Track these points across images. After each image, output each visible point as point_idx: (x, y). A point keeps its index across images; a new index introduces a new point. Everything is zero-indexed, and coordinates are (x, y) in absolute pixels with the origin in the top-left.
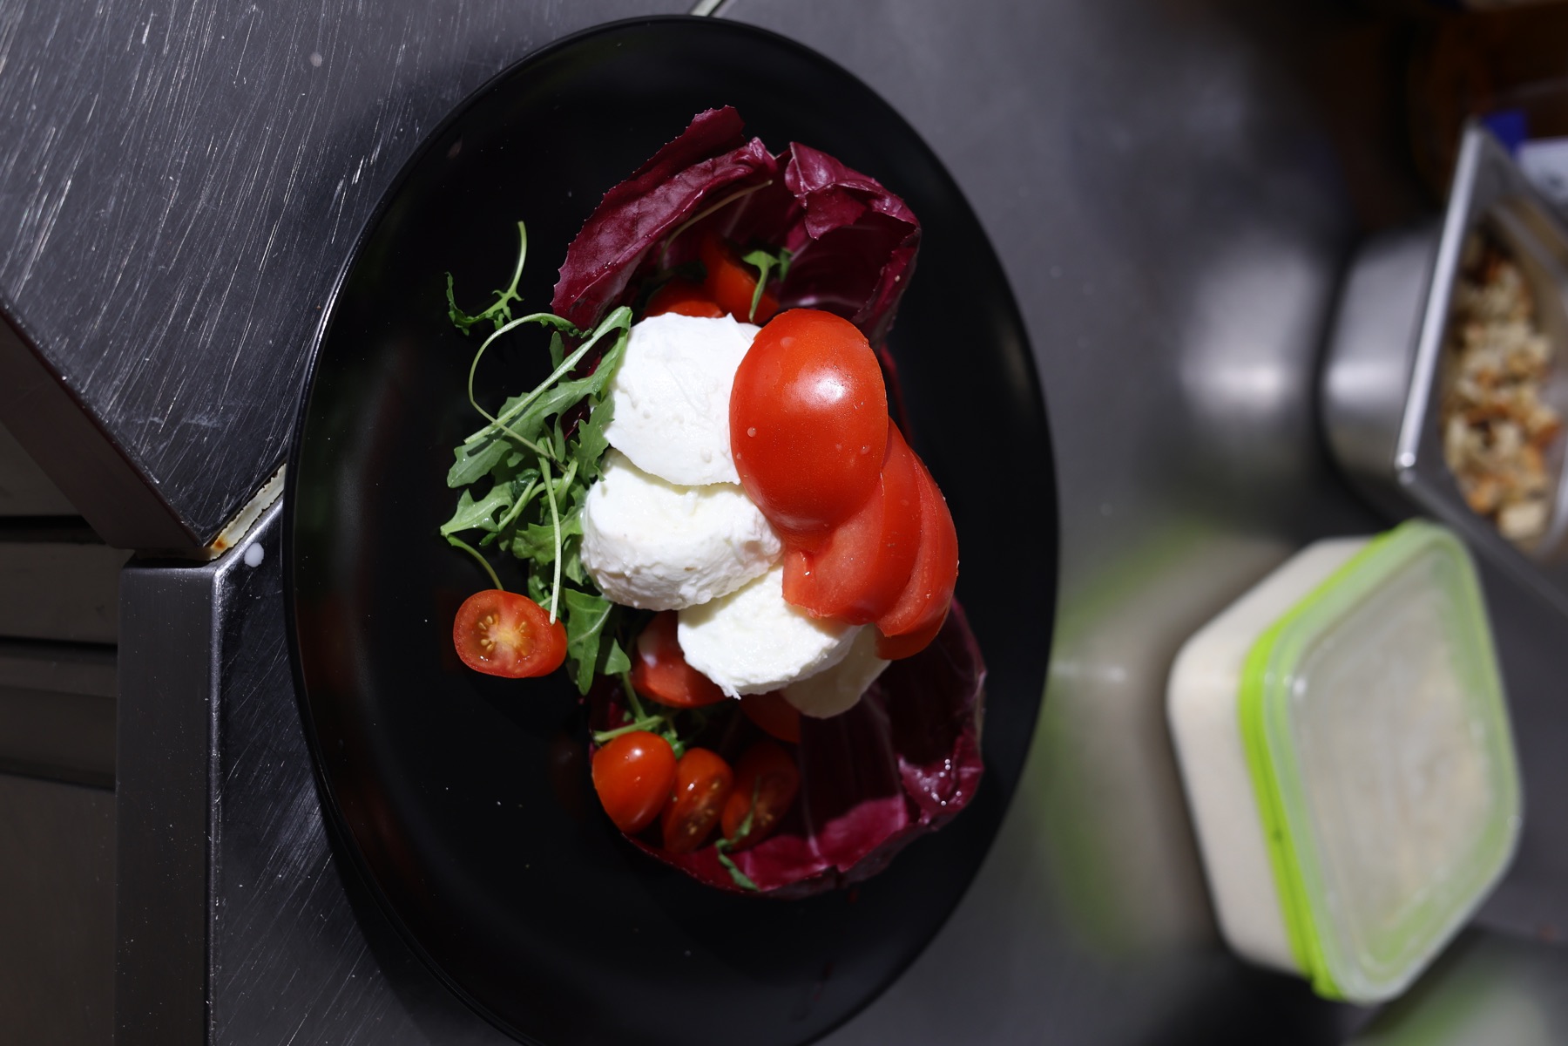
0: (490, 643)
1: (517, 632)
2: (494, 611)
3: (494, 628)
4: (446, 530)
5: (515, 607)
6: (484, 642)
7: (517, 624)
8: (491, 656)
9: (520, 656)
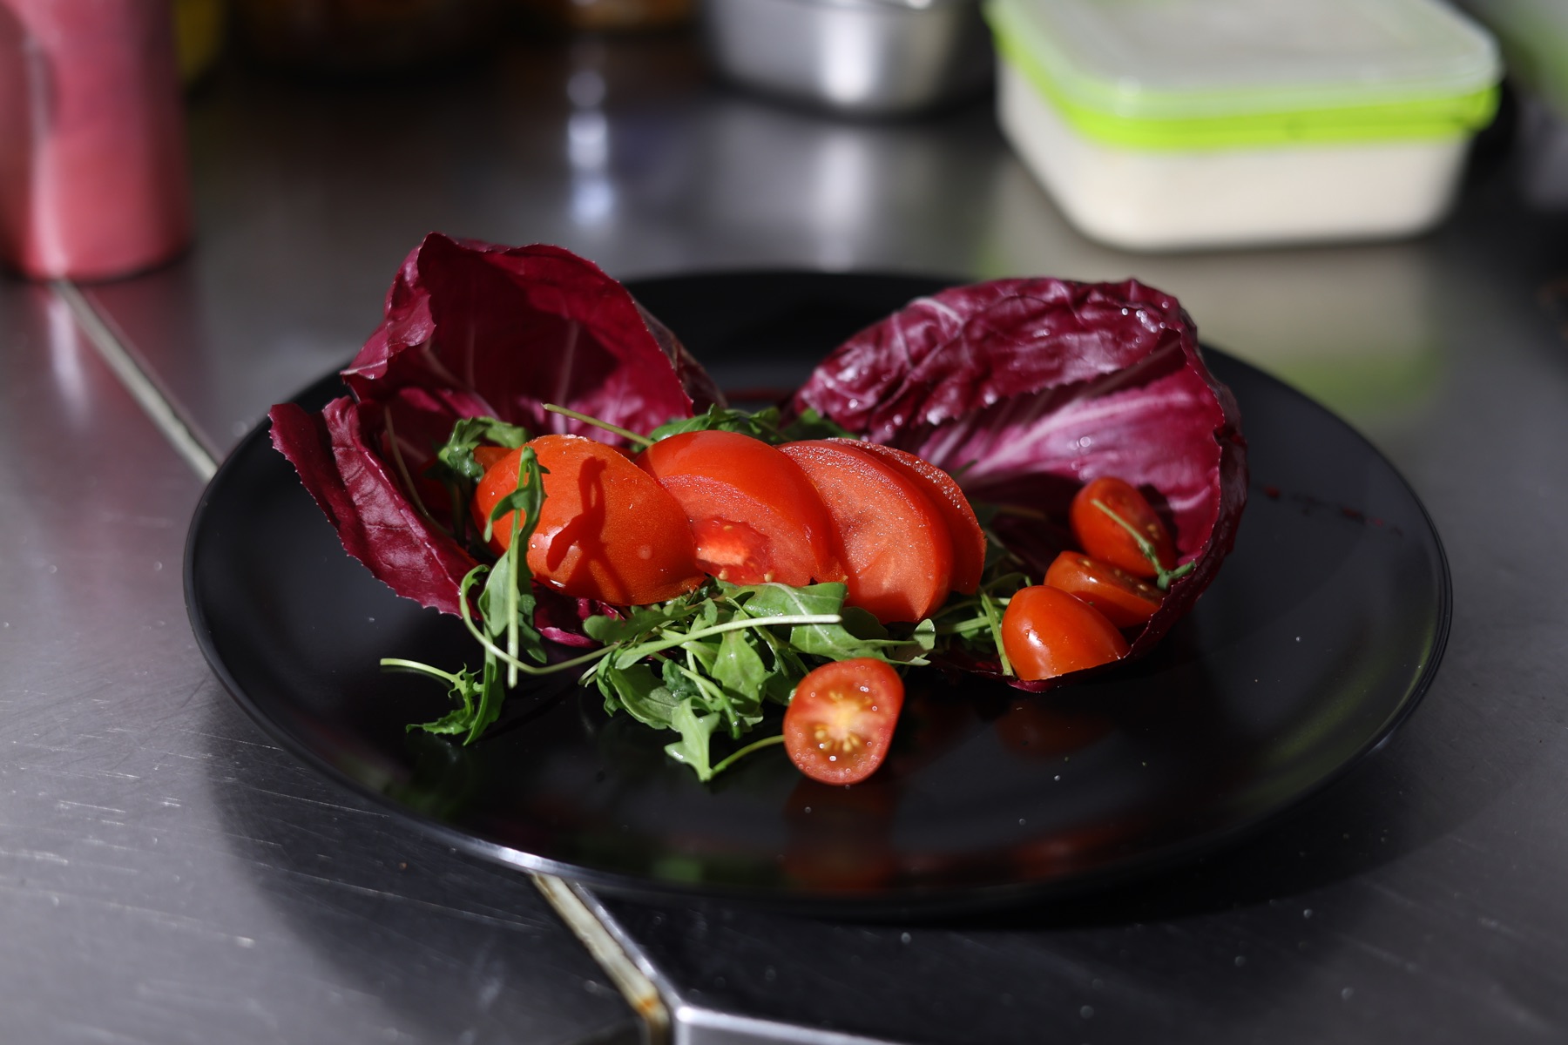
0: (849, 740)
1: (841, 704)
2: (811, 728)
3: (832, 732)
4: (705, 773)
5: (809, 701)
6: (847, 747)
7: (831, 701)
8: (865, 741)
9: (869, 708)
